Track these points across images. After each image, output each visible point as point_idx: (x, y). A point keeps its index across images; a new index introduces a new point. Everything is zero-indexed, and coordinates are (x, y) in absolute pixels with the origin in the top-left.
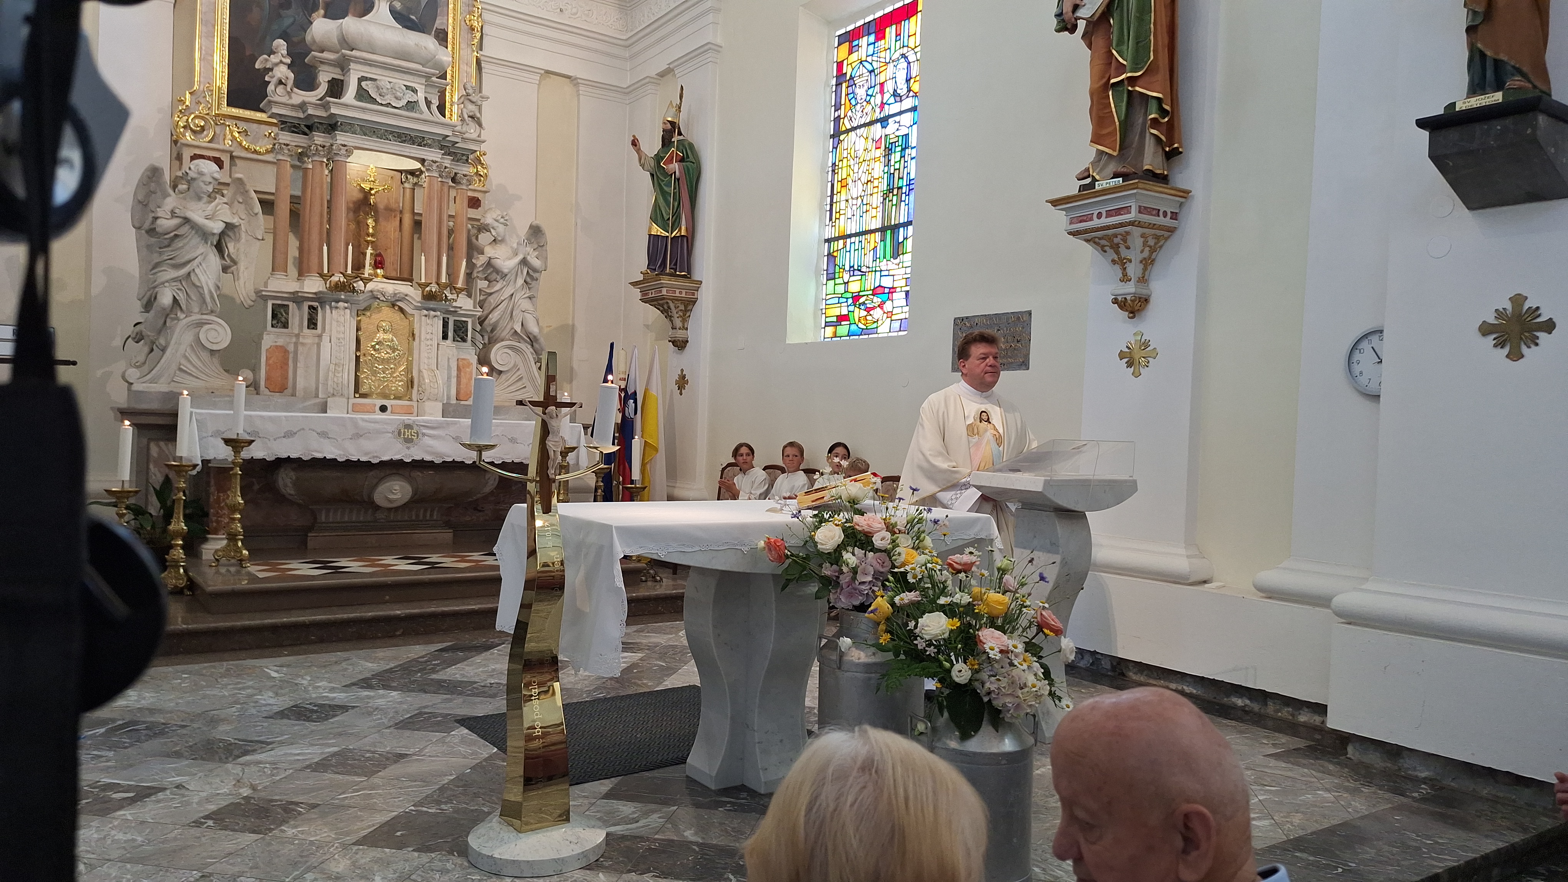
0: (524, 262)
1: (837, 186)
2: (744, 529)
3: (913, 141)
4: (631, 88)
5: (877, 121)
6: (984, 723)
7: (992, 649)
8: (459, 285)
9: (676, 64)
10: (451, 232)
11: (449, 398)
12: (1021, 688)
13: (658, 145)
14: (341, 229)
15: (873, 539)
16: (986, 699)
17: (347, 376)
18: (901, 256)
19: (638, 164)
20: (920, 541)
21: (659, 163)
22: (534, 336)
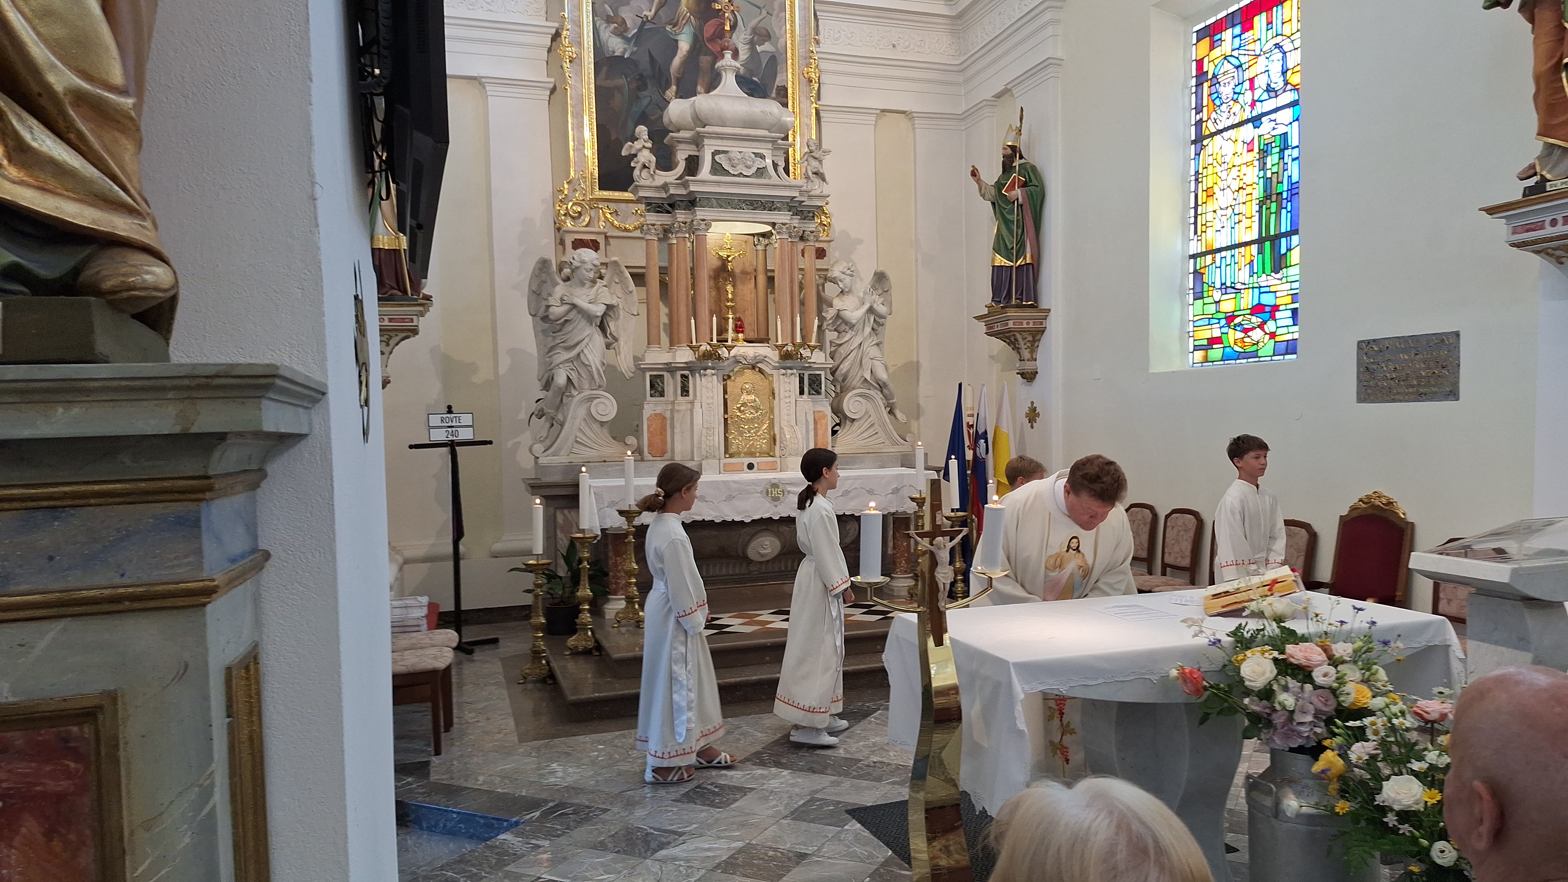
1: (1202, 197)
2: (1152, 655)
3: (1294, 140)
4: (965, 115)
5: (1247, 121)
8: (813, 343)
9: (1013, 84)
10: (801, 286)
13: (999, 172)
14: (705, 302)
15: (1314, 675)
18: (1284, 270)
19: (979, 194)
20: (1372, 674)
21: (1000, 191)
22: (884, 383)
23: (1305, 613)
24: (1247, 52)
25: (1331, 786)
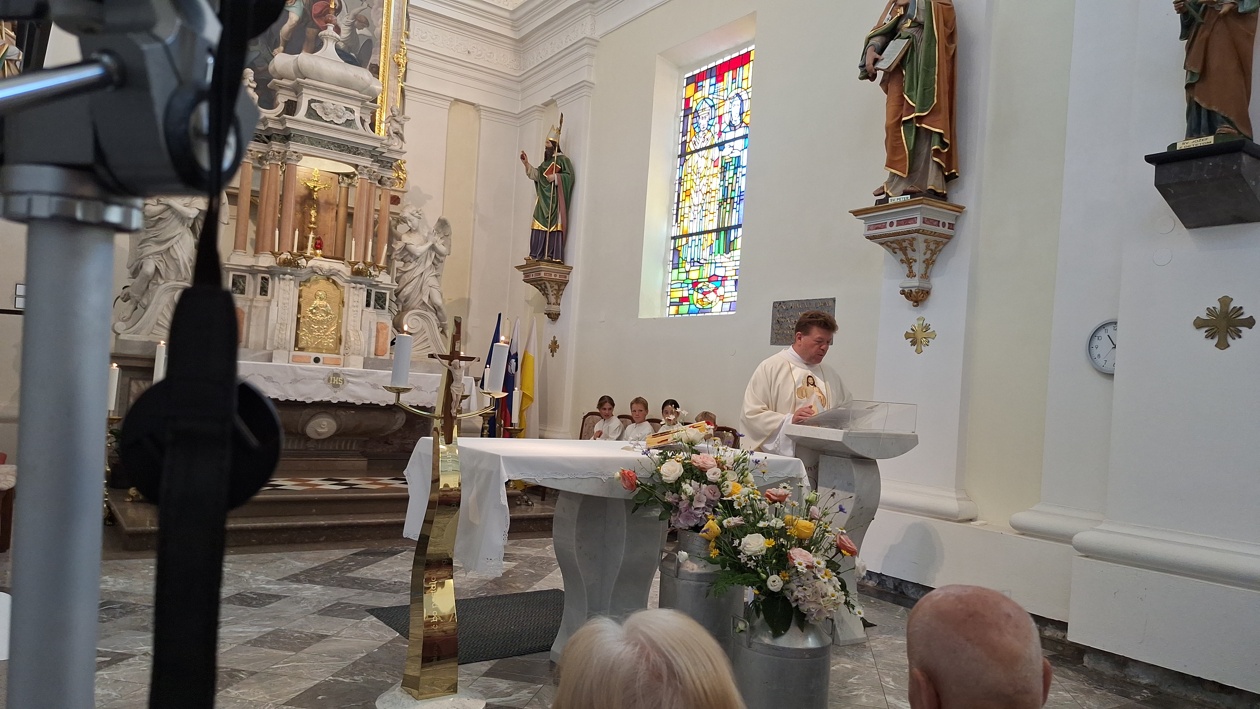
0: (433, 248)
1: (682, 196)
2: (604, 462)
3: (744, 162)
4: (522, 114)
5: (715, 145)
6: (793, 624)
7: (800, 564)
8: (381, 264)
9: (558, 96)
10: (376, 223)
11: (369, 353)
12: (823, 597)
13: (542, 159)
14: (290, 218)
15: (707, 473)
16: (794, 605)
17: (289, 333)
18: (732, 252)
19: (526, 174)
20: (744, 477)
21: (542, 173)
22: (439, 307)
24: (718, 97)
25: (711, 545)
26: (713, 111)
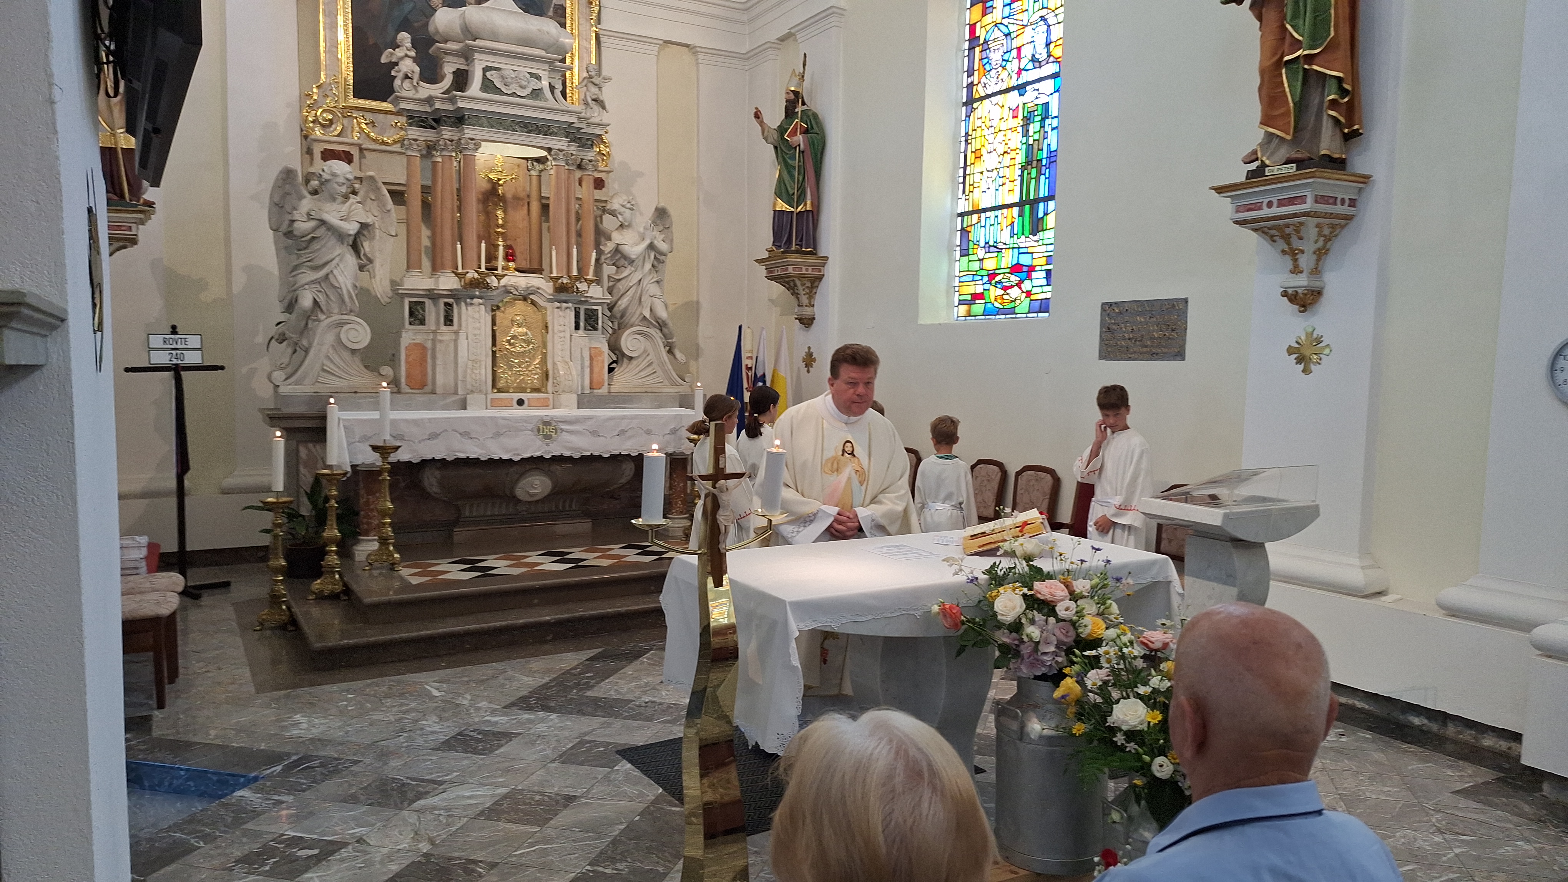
0: (651, 246)
1: (971, 158)
2: (916, 592)
3: (1054, 110)
4: (749, 55)
5: (1014, 88)
8: (590, 277)
9: (797, 28)
10: (578, 216)
11: (583, 388)
13: (782, 116)
14: (472, 224)
15: (1057, 609)
17: (485, 372)
18: (1041, 233)
19: (761, 137)
20: (1106, 608)
21: (782, 135)
22: (663, 322)
23: (1050, 552)
25: (1069, 710)
26: (1009, 41)
